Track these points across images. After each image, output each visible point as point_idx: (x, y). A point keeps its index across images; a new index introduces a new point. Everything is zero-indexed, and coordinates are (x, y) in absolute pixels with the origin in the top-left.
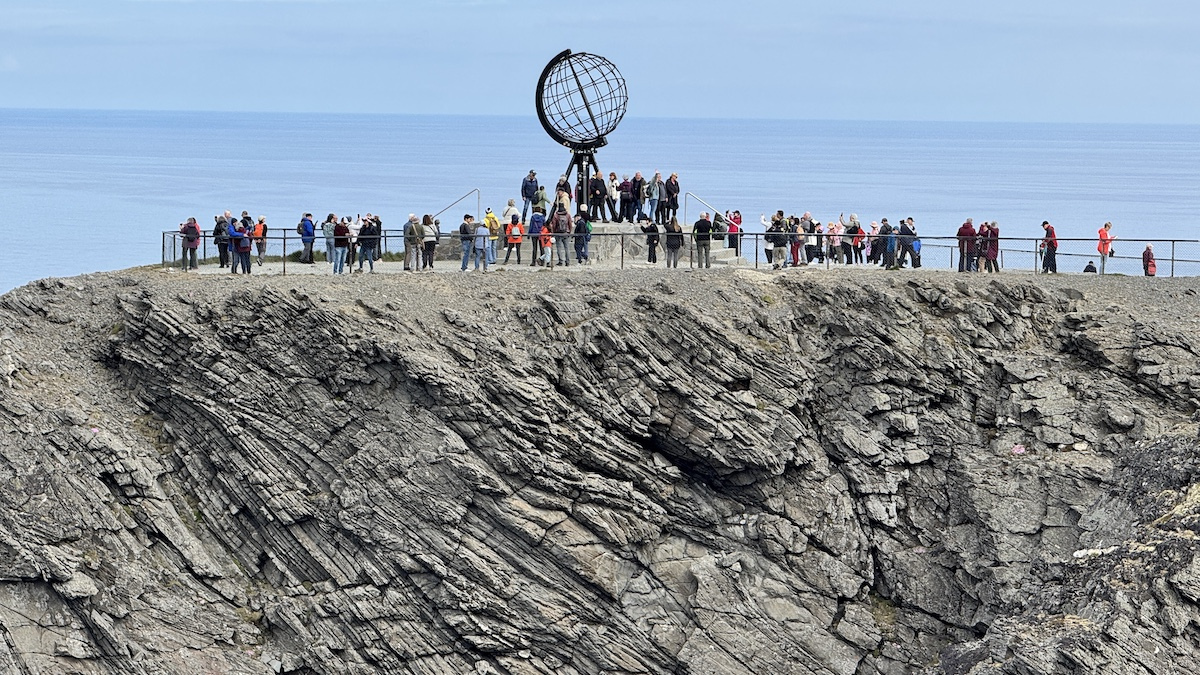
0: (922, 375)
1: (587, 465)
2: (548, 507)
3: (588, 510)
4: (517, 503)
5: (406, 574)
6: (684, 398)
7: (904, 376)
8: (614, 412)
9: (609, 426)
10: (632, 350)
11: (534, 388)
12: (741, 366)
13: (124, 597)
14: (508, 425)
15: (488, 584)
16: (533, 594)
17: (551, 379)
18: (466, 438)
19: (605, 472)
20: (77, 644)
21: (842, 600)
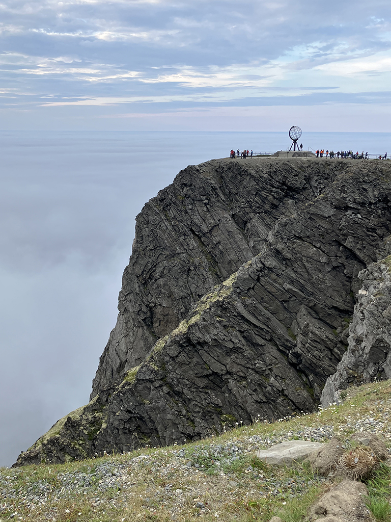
1: (273, 187)
2: (267, 193)
3: (273, 193)
4: (263, 192)
5: (248, 201)
6: (287, 178)
9: (277, 181)
10: (280, 171)
11: (266, 176)
12: (296, 173)
13: (212, 203)
14: (262, 181)
15: (259, 203)
17: (269, 175)
18: (256, 183)
19: (276, 188)
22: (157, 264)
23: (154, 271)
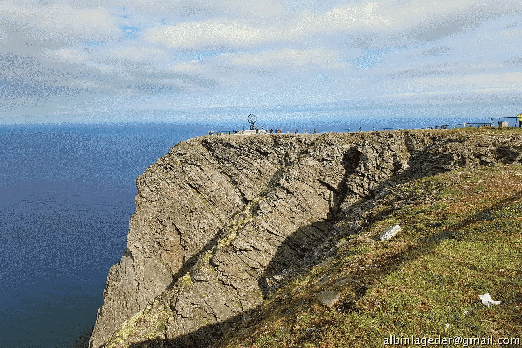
0: (284, 144)
2: (246, 157)
3: (250, 157)
4: (243, 156)
5: (232, 163)
6: (259, 147)
7: (282, 144)
8: (252, 148)
10: (254, 142)
11: (244, 146)
12: (265, 143)
13: (204, 165)
14: (242, 149)
15: (240, 164)
16: (245, 164)
17: (246, 145)
18: (238, 150)
19: (252, 153)
20: (199, 169)
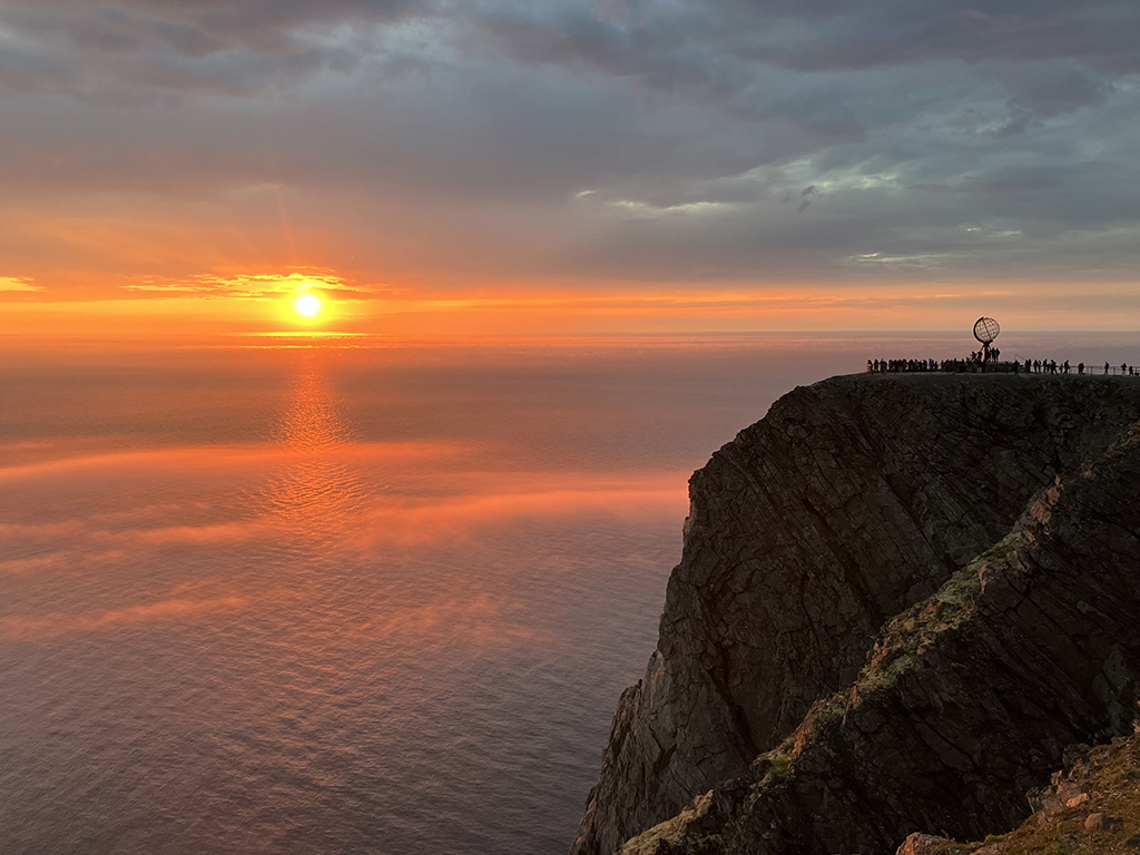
1: (970, 425)
2: (959, 436)
3: (970, 437)
4: (950, 435)
8: (979, 412)
9: (977, 416)
17: (961, 403)
19: (976, 428)
21: (1047, 464)
22: (737, 565)
23: (732, 578)
